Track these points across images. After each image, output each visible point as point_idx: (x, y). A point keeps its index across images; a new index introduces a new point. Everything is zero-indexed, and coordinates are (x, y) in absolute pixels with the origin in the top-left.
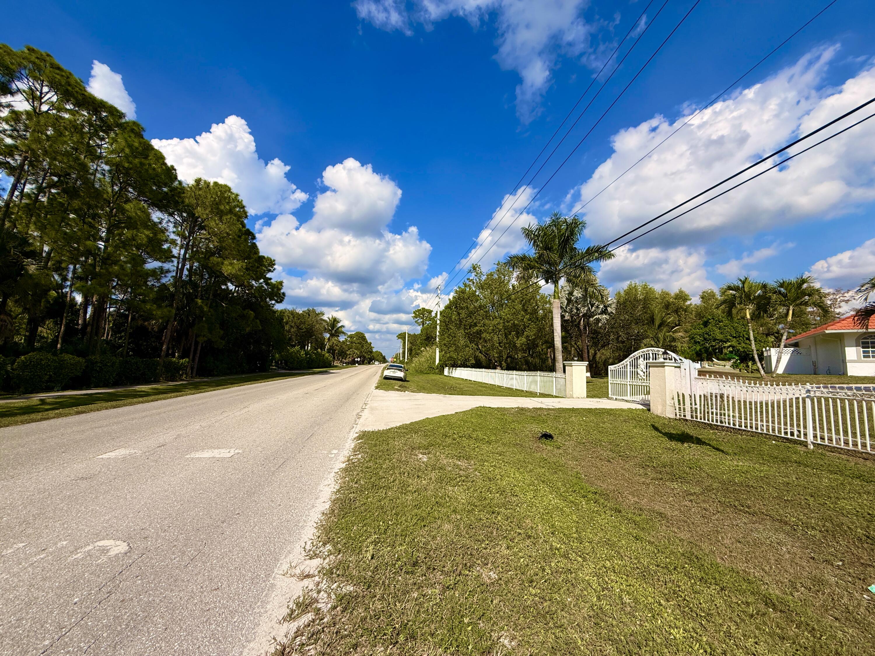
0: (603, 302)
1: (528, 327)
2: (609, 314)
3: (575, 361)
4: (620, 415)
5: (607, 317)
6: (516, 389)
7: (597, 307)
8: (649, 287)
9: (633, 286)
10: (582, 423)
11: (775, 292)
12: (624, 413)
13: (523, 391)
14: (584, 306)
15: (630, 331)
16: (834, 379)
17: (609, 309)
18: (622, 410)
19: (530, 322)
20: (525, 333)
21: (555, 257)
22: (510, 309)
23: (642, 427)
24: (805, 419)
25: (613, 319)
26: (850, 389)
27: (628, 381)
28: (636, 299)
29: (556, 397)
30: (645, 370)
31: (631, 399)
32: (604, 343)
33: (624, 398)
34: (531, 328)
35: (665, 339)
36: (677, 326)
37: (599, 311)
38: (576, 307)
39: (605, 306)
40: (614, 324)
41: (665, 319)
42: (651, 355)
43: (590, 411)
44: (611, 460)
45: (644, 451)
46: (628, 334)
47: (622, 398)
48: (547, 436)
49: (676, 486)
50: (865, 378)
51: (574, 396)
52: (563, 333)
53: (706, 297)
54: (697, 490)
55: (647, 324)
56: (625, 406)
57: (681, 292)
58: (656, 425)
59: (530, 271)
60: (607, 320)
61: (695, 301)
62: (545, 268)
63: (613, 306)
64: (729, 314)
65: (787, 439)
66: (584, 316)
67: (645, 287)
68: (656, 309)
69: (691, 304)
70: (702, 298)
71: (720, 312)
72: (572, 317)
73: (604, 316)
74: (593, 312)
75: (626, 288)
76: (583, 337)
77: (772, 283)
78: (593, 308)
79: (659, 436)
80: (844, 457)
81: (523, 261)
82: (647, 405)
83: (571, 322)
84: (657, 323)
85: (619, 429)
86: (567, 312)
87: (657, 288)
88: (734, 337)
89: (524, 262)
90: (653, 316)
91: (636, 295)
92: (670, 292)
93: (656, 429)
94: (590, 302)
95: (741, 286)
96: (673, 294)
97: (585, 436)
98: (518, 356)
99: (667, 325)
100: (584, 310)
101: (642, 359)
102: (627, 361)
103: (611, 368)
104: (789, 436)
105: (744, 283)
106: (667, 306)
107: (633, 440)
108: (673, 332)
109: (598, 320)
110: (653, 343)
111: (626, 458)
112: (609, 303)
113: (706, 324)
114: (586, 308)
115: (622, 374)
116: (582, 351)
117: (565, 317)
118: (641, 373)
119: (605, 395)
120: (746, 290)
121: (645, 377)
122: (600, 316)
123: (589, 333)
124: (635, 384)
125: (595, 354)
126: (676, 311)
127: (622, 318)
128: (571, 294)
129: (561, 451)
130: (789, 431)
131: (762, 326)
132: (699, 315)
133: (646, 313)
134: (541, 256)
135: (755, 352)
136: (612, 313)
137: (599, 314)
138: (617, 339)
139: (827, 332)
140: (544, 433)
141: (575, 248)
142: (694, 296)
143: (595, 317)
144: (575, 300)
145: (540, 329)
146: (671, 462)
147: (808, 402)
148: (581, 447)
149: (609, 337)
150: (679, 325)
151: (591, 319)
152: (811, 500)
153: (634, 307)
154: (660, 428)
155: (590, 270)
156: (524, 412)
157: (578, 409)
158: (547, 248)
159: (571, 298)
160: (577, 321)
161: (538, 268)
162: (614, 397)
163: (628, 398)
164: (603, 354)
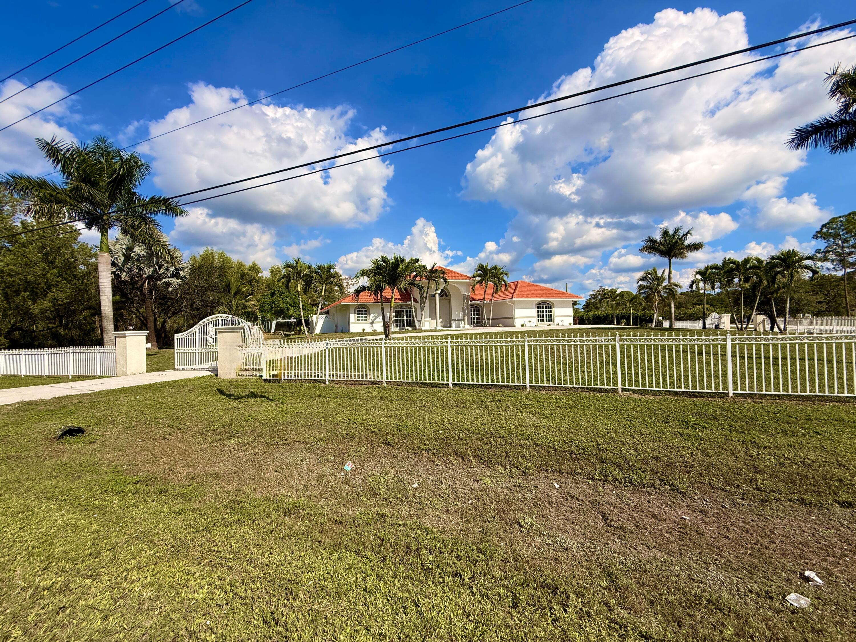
0: (173, 264)
1: (56, 286)
2: (181, 279)
3: (130, 330)
4: (184, 386)
5: (179, 281)
6: (26, 376)
7: (167, 269)
8: (226, 256)
9: (210, 252)
10: (134, 403)
11: (315, 273)
12: (189, 383)
13: (41, 376)
14: (150, 267)
15: (204, 298)
16: (344, 336)
17: (182, 273)
18: (188, 380)
19: (59, 279)
20: (50, 295)
21: (100, 196)
22: (17, 257)
23: (207, 394)
24: (325, 365)
25: (187, 284)
26: (350, 341)
27: (197, 348)
28: (212, 266)
29: (100, 377)
30: (214, 337)
31: (200, 367)
32: (176, 310)
33: (192, 367)
34: (61, 287)
35: (237, 307)
36: (250, 295)
37: (170, 274)
38: (138, 266)
39: (176, 269)
40: (188, 290)
41: (240, 288)
42: (220, 321)
43: (147, 387)
44: (168, 437)
45: (206, 417)
46: (202, 300)
47: (190, 367)
48: (73, 432)
49: (232, 442)
50: (357, 333)
51: (129, 372)
52: (118, 297)
53: (274, 271)
54: (251, 439)
55: (223, 292)
56: (191, 375)
57: (254, 264)
58: (222, 389)
59: (55, 206)
60: (179, 285)
61: (266, 274)
62: (84, 208)
63: (186, 270)
64: (287, 286)
65: (315, 380)
66: (149, 277)
67: (222, 255)
68: (233, 278)
69: (262, 277)
70: (271, 272)
71: (280, 284)
72: (132, 278)
73: (175, 280)
74: (161, 274)
75: (202, 253)
76: (148, 303)
77: (314, 266)
78: (161, 270)
79: (223, 399)
80: (342, 385)
81: (41, 188)
82: (215, 371)
83: (130, 284)
84: (233, 291)
85: (182, 400)
86: (125, 271)
87: (235, 258)
88: (292, 306)
89: (43, 191)
90: (229, 284)
91: (212, 262)
92: (245, 263)
93: (221, 392)
94: (157, 263)
95: (295, 265)
96: (247, 266)
97: (137, 418)
98: (37, 327)
99: (242, 294)
100: (148, 271)
101: (211, 326)
102: (196, 328)
103: (177, 336)
104: (316, 378)
105: (297, 262)
106: (242, 276)
107: (196, 408)
108: (247, 301)
109: (168, 284)
110: (226, 310)
111: (184, 430)
112: (181, 266)
113: (273, 294)
114: (152, 269)
115: (190, 342)
116: (146, 319)
117: (120, 277)
118: (211, 340)
119: (171, 366)
120: (299, 269)
121: (214, 344)
122: (170, 280)
123: (155, 298)
124: (203, 351)
125: (165, 322)
126: (250, 282)
127: (198, 284)
128: (130, 249)
129: (97, 445)
130: (316, 374)
131: (310, 298)
132: (269, 287)
133: (222, 281)
134: (75, 189)
135: (303, 318)
136: (185, 277)
137: (169, 278)
138: (192, 305)
139: (342, 304)
140: (67, 429)
141: (135, 193)
142: (266, 270)
143: (164, 280)
144: (136, 258)
145: (80, 290)
146: (231, 420)
147: (327, 351)
148: (129, 432)
149: (182, 303)
150: (252, 295)
151: (159, 283)
152: (323, 420)
153: (210, 274)
154: (225, 391)
155: (154, 223)
156: (33, 407)
157: (130, 388)
158: (86, 179)
159: (130, 255)
160: (141, 283)
161: (71, 205)
162: (181, 368)
163: (197, 366)
164: (175, 322)
